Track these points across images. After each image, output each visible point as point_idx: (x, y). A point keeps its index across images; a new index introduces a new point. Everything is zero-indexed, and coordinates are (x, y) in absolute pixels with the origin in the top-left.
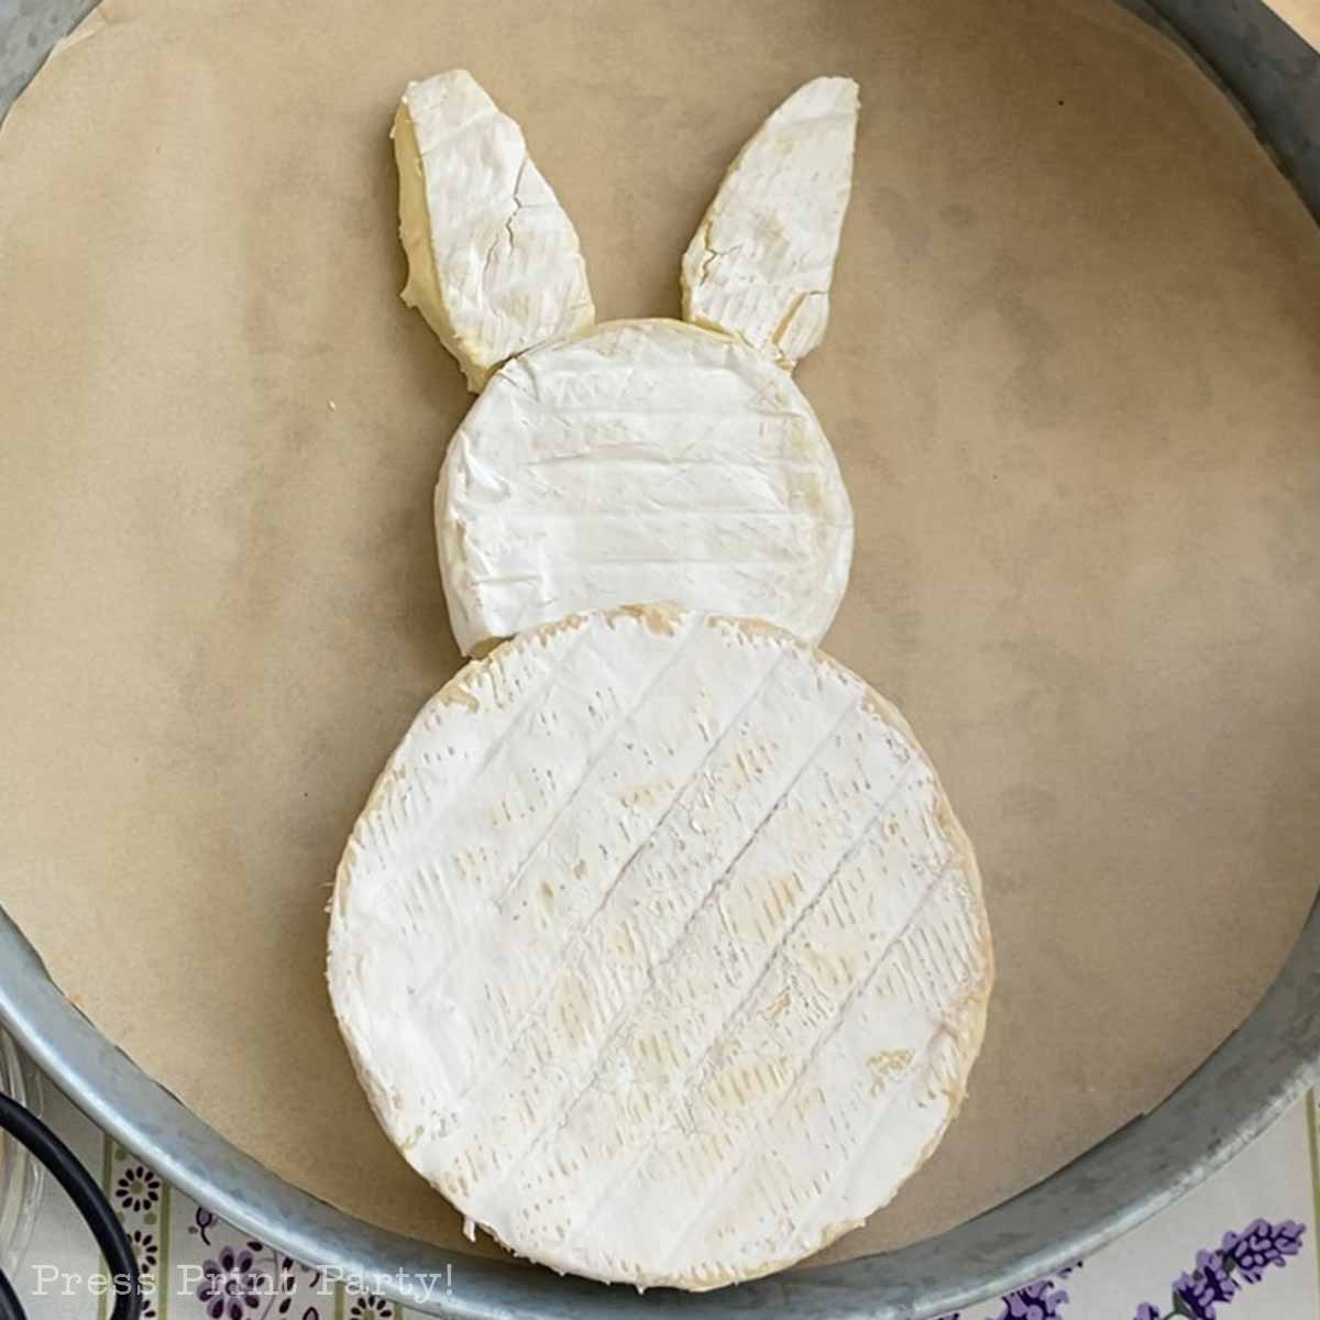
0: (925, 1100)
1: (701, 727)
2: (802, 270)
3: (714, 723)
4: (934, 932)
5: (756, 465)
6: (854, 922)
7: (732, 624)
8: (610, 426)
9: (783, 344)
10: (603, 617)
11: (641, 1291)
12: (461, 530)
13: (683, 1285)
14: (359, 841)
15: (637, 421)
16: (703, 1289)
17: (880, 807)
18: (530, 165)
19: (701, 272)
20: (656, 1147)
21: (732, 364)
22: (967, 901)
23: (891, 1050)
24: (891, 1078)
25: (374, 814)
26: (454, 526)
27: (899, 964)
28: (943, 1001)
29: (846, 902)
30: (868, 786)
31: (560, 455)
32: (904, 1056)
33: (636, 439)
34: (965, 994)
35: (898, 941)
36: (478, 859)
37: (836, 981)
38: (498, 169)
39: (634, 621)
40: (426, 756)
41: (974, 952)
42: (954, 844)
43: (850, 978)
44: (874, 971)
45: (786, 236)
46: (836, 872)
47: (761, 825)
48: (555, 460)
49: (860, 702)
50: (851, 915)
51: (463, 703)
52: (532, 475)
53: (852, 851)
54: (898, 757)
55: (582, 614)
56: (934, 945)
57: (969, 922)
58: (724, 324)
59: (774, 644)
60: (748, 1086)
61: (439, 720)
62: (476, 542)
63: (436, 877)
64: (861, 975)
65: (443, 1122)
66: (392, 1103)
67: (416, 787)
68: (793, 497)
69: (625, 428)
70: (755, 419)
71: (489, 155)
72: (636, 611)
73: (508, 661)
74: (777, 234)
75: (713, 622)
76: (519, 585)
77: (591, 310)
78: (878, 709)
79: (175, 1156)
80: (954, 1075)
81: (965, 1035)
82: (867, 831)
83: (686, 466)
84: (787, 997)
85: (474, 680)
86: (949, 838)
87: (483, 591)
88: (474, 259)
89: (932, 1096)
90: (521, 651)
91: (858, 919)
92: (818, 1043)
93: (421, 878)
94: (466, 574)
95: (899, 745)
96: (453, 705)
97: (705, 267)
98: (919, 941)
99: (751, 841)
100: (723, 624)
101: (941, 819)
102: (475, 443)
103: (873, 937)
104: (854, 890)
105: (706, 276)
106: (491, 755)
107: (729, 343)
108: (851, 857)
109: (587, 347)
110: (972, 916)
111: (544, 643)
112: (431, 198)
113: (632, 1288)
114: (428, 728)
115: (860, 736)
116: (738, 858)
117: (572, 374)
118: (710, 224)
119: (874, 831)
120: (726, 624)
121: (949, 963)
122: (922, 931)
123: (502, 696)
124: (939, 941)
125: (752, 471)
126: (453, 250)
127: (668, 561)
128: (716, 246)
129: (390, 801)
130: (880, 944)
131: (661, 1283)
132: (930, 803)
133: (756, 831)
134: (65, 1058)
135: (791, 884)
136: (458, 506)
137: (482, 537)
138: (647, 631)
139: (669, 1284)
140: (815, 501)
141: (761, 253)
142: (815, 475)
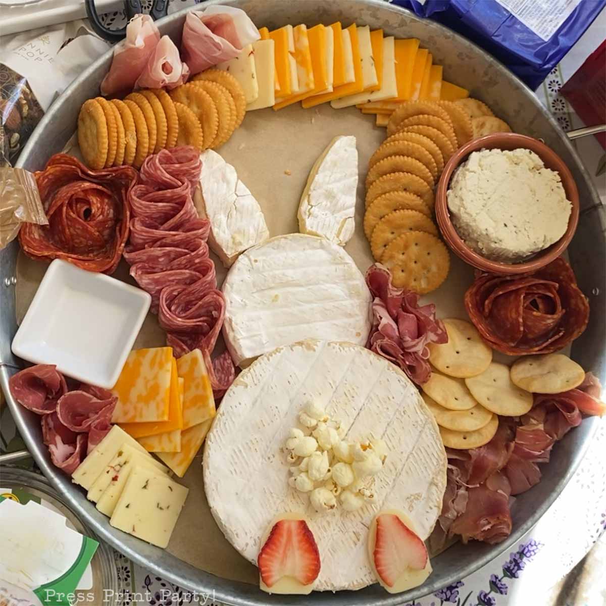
0: (429, 511)
1: (330, 384)
2: (344, 210)
3: (334, 382)
4: (424, 449)
5: (335, 283)
6: (394, 448)
7: (336, 344)
8: (281, 276)
9: (341, 237)
10: (289, 348)
11: (334, 592)
12: (231, 320)
13: (350, 588)
14: (211, 441)
15: (290, 272)
16: (357, 589)
17: (400, 405)
18: (240, 181)
19: (308, 213)
20: (333, 539)
21: (322, 247)
22: (435, 436)
23: (414, 493)
24: (415, 504)
25: (215, 430)
26: (228, 319)
27: (413, 462)
28: (430, 473)
29: (390, 441)
30: (393, 398)
31: (263, 288)
32: (419, 495)
33: (290, 279)
34: (438, 469)
35: (411, 453)
36: (254, 442)
37: (391, 471)
38: (228, 183)
39: (300, 347)
40: (231, 407)
41: (439, 454)
42: (427, 416)
43: (396, 469)
44: (404, 465)
45: (338, 198)
46: (386, 431)
47: (356, 417)
48: (262, 290)
49: (386, 367)
50: (393, 446)
51: (242, 385)
52: (254, 297)
53: (390, 422)
54: (403, 386)
55: (281, 347)
56: (424, 453)
57: (436, 443)
58: (319, 232)
59: (353, 350)
60: (364, 513)
61: (234, 393)
62: (237, 324)
63: (240, 451)
64: (399, 467)
65: (255, 540)
66: (235, 536)
67: (229, 419)
68: (351, 294)
69: (287, 276)
70: (333, 267)
71: (224, 179)
72: (300, 344)
73: (256, 367)
74: (334, 197)
75: (329, 344)
76: (255, 338)
77: (268, 233)
78: (393, 369)
79: (159, 566)
80: (438, 500)
81: (440, 485)
82: (395, 414)
83: (310, 287)
84: (374, 479)
85: (246, 376)
86: (426, 414)
87: (242, 342)
88: (222, 218)
89: (431, 508)
90: (260, 364)
91: (396, 447)
92: (387, 495)
93: (235, 452)
94: (234, 337)
95: (402, 381)
96: (238, 386)
97: (309, 211)
98: (419, 453)
99: (353, 423)
100: (332, 345)
101: (421, 406)
102: (232, 287)
103: (402, 453)
104: (393, 436)
105: (310, 214)
106: (254, 404)
107: (320, 240)
108: (390, 424)
109: (269, 247)
110: (438, 442)
111: (269, 360)
112: (204, 195)
113: (331, 592)
114: (230, 396)
115: (388, 380)
116: (349, 430)
117: (264, 258)
118: (309, 195)
119: (398, 415)
120: (334, 345)
121: (431, 459)
122: (419, 448)
123: (256, 382)
124: (426, 451)
125: (334, 286)
126: (215, 214)
127: (308, 323)
128: (312, 203)
129: (220, 425)
130: (405, 455)
131: (342, 589)
132: (416, 401)
133: (355, 419)
134: (113, 535)
135: (370, 437)
136: (229, 311)
137: (238, 322)
138: (305, 349)
139: (345, 589)
140: (358, 295)
141: (329, 204)
142: (357, 285)
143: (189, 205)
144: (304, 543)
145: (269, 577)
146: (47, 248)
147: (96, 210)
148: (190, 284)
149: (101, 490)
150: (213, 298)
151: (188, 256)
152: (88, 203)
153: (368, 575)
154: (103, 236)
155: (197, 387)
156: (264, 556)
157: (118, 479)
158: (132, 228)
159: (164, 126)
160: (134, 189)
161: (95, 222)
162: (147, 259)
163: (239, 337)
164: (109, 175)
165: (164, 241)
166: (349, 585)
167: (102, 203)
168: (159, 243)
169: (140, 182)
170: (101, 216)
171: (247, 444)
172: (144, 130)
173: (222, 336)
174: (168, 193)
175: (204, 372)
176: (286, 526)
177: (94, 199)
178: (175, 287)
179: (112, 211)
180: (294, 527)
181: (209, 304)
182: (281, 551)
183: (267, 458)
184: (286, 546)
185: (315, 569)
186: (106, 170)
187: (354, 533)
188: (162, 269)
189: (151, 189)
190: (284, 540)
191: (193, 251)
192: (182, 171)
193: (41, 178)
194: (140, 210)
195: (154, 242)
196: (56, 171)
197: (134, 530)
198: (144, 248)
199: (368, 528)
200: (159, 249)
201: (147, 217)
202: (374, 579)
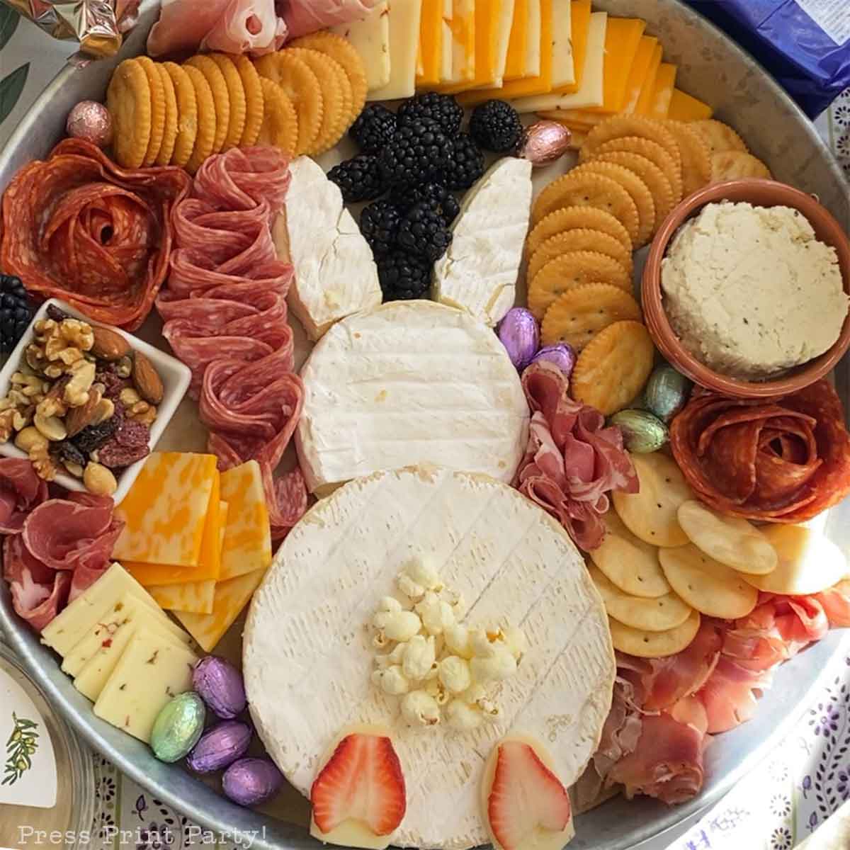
0: (579, 742)
1: (450, 535)
2: (502, 271)
3: (457, 533)
4: (583, 648)
5: (475, 382)
6: (538, 643)
7: (466, 475)
8: (394, 362)
9: (493, 313)
10: (394, 473)
12: (309, 422)
13: (447, 848)
14: (259, 602)
15: (407, 358)
17: (553, 579)
18: (346, 211)
19: (445, 271)
21: (461, 325)
22: (601, 631)
23: (560, 714)
24: (560, 730)
25: (267, 587)
26: (305, 420)
27: (564, 668)
28: (588, 686)
29: (533, 631)
30: (545, 567)
31: (364, 379)
32: (567, 718)
33: (406, 368)
34: (599, 683)
35: (563, 654)
36: (326, 611)
37: (528, 676)
38: (328, 210)
39: (411, 475)
40: (296, 555)
41: (606, 659)
42: (593, 599)
43: (536, 675)
44: (549, 670)
45: (494, 252)
46: (527, 615)
47: (485, 590)
48: (362, 381)
49: (539, 521)
50: (536, 640)
51: (316, 523)
52: (349, 391)
53: (536, 603)
54: (561, 549)
55: (381, 471)
56: (582, 655)
57: (602, 642)
58: (459, 302)
59: (490, 487)
60: (480, 736)
61: (302, 533)
62: (318, 430)
63: (302, 623)
64: (542, 672)
65: (310, 759)
66: (281, 749)
67: (290, 572)
68: (497, 401)
69: (402, 363)
70: (476, 358)
71: (323, 204)
72: (412, 469)
73: (341, 497)
74: (488, 251)
75: (456, 475)
76: (344, 453)
77: (380, 294)
78: (549, 523)
80: (595, 728)
81: (601, 705)
82: (544, 592)
83: (437, 384)
84: (501, 686)
85: (324, 510)
86: (591, 595)
87: (323, 457)
89: (584, 740)
90: (347, 493)
91: (540, 642)
92: (518, 711)
93: (294, 624)
94: (313, 448)
95: (561, 543)
96: (310, 524)
97: (448, 267)
98: (574, 653)
99: (480, 598)
100: (461, 476)
101: (585, 584)
102: (316, 372)
103: (549, 651)
104: (538, 625)
105: (448, 272)
106: (332, 551)
107: (460, 313)
108: (535, 606)
109: (379, 316)
110: (605, 640)
111: (360, 488)
112: (289, 226)
114: (296, 538)
115: (540, 539)
116: (472, 608)
117: (371, 332)
119: (548, 593)
120: (463, 476)
121: (591, 664)
122: (576, 647)
123: (338, 520)
124: (586, 653)
125: (473, 386)
126: (303, 257)
127: (427, 439)
128: (454, 257)
129: (276, 580)
130: (553, 656)
131: (435, 847)
132: (579, 575)
133: (482, 593)
134: (95, 729)
135: (502, 623)
136: (308, 408)
137: (321, 426)
138: (419, 480)
139: (439, 848)
140: (509, 403)
141: (479, 260)
142: (509, 388)
143: (265, 238)
144: (383, 772)
145: (325, 818)
146: (40, 281)
147: (121, 229)
148: (254, 359)
149: (83, 659)
150: (286, 385)
151: (255, 316)
152: (110, 217)
153: (476, 830)
154: (127, 272)
155: (248, 517)
156: (321, 785)
157: (113, 645)
158: (172, 264)
159: (241, 113)
160: (181, 204)
161: (117, 248)
162: (192, 315)
163: (319, 449)
164: (146, 178)
165: (220, 289)
166: (446, 842)
167: (131, 220)
168: (211, 292)
169: (193, 194)
170: (127, 241)
171: (314, 612)
172: (210, 115)
173: (294, 444)
174: (234, 216)
175: (261, 497)
176: (359, 743)
177: (119, 214)
178: (229, 363)
179: (145, 234)
180: (372, 746)
181: (278, 394)
182: (349, 780)
183: (341, 638)
184: (357, 772)
185: (397, 812)
186: (143, 170)
187: (462, 764)
188: (212, 332)
189: (208, 207)
190: (353, 764)
191: (263, 310)
192: (260, 184)
193: (42, 173)
194: (188, 238)
195: (205, 288)
196: (66, 163)
197: (127, 724)
198: (189, 298)
199: (484, 760)
200: (211, 300)
201: (197, 249)
202: (485, 837)
